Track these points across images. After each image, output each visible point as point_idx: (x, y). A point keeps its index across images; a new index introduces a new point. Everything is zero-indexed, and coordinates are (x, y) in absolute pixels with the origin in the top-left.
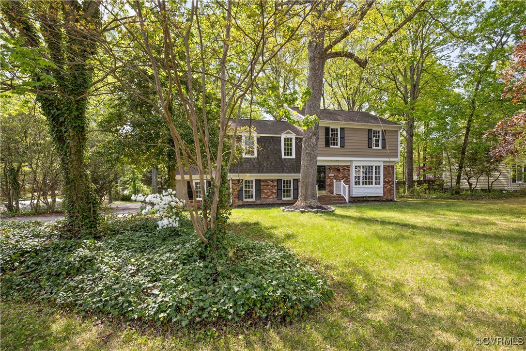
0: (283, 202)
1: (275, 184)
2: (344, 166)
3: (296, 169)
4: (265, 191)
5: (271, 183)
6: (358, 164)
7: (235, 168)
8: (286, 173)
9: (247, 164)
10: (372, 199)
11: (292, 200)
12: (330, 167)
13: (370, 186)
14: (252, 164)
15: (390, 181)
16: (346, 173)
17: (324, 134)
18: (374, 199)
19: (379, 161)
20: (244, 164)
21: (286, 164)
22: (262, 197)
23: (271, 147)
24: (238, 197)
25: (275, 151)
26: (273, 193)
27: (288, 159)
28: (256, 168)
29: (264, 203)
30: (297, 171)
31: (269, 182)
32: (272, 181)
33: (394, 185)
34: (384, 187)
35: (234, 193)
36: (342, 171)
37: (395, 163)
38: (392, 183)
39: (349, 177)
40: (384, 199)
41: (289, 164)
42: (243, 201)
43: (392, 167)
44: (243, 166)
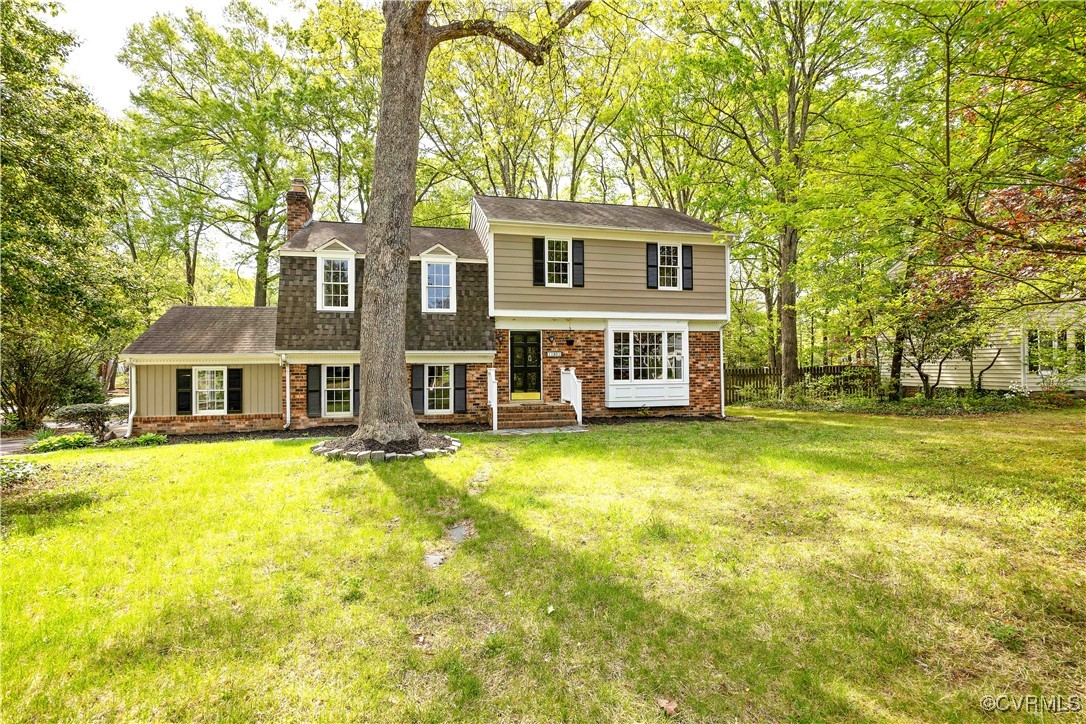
0: (428, 421)
1: (407, 376)
2: (589, 332)
3: (457, 339)
6: (622, 328)
7: (294, 337)
8: (429, 348)
9: (327, 327)
10: (662, 413)
11: (451, 416)
12: (551, 334)
13: (655, 381)
14: (339, 327)
15: (709, 370)
16: (593, 349)
17: (530, 254)
18: (669, 413)
19: (679, 321)
20: (320, 326)
21: (431, 327)
24: (307, 409)
27: (438, 315)
28: (350, 337)
30: (459, 344)
33: (720, 378)
34: (693, 383)
35: (297, 397)
36: (581, 344)
37: (721, 325)
38: (716, 373)
39: (601, 360)
40: (694, 414)
41: (438, 327)
42: (320, 417)
43: (715, 336)
44: (316, 332)
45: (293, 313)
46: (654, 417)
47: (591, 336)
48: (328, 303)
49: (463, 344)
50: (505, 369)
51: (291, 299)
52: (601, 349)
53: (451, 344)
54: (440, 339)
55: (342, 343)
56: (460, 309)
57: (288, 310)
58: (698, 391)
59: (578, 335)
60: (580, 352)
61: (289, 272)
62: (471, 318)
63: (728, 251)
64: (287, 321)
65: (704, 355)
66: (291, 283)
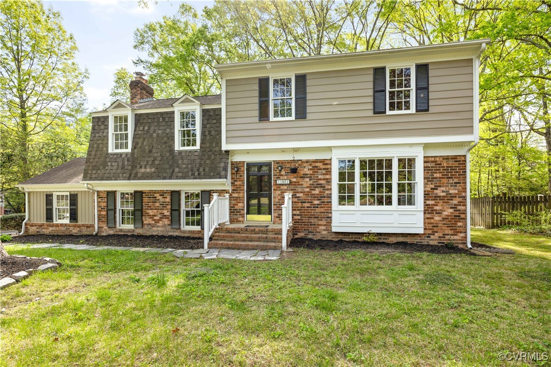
0: (183, 235)
1: (168, 200)
2: (316, 161)
3: (198, 170)
4: (151, 212)
5: (160, 198)
6: (348, 155)
7: (94, 172)
8: (177, 178)
9: (113, 164)
10: (393, 240)
11: (199, 232)
12: (281, 164)
13: (385, 207)
14: (120, 164)
15: (453, 197)
16: (320, 177)
17: (257, 94)
18: (401, 239)
19: (411, 145)
20: (109, 164)
21: (180, 162)
22: (145, 222)
23: (160, 132)
24: (107, 222)
25: (165, 139)
26: (164, 216)
27: (186, 151)
28: (126, 171)
29: (149, 233)
30: (199, 174)
31: (157, 195)
32: (162, 193)
33: (465, 205)
34: (428, 210)
35: (102, 213)
36: (308, 172)
37: (467, 148)
38: (460, 200)
39: (327, 187)
40: (432, 243)
41: (185, 161)
42: (115, 227)
43: (460, 161)
44: (107, 168)
45: (95, 155)
46: (383, 243)
47: (318, 164)
48: (117, 148)
49: (202, 174)
50: (241, 195)
51: (95, 145)
52: (328, 177)
53: (193, 174)
54: (186, 170)
55: (121, 175)
56: (203, 146)
57: (93, 153)
58: (437, 218)
59: (305, 165)
60: (308, 180)
61: (96, 128)
62: (210, 153)
63: (477, 68)
64: (91, 160)
65: (445, 181)
66: (97, 135)
